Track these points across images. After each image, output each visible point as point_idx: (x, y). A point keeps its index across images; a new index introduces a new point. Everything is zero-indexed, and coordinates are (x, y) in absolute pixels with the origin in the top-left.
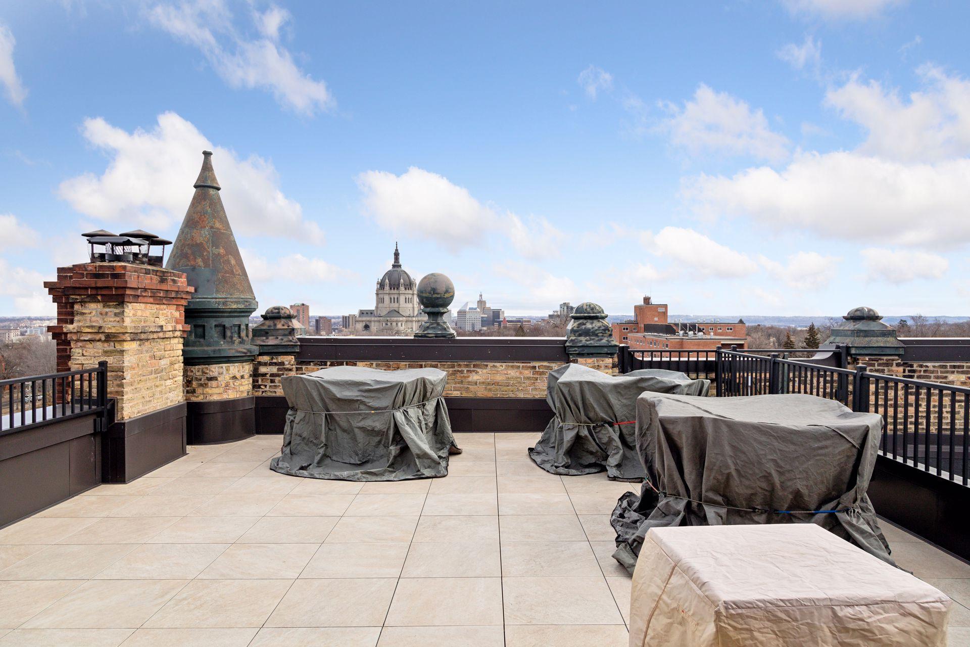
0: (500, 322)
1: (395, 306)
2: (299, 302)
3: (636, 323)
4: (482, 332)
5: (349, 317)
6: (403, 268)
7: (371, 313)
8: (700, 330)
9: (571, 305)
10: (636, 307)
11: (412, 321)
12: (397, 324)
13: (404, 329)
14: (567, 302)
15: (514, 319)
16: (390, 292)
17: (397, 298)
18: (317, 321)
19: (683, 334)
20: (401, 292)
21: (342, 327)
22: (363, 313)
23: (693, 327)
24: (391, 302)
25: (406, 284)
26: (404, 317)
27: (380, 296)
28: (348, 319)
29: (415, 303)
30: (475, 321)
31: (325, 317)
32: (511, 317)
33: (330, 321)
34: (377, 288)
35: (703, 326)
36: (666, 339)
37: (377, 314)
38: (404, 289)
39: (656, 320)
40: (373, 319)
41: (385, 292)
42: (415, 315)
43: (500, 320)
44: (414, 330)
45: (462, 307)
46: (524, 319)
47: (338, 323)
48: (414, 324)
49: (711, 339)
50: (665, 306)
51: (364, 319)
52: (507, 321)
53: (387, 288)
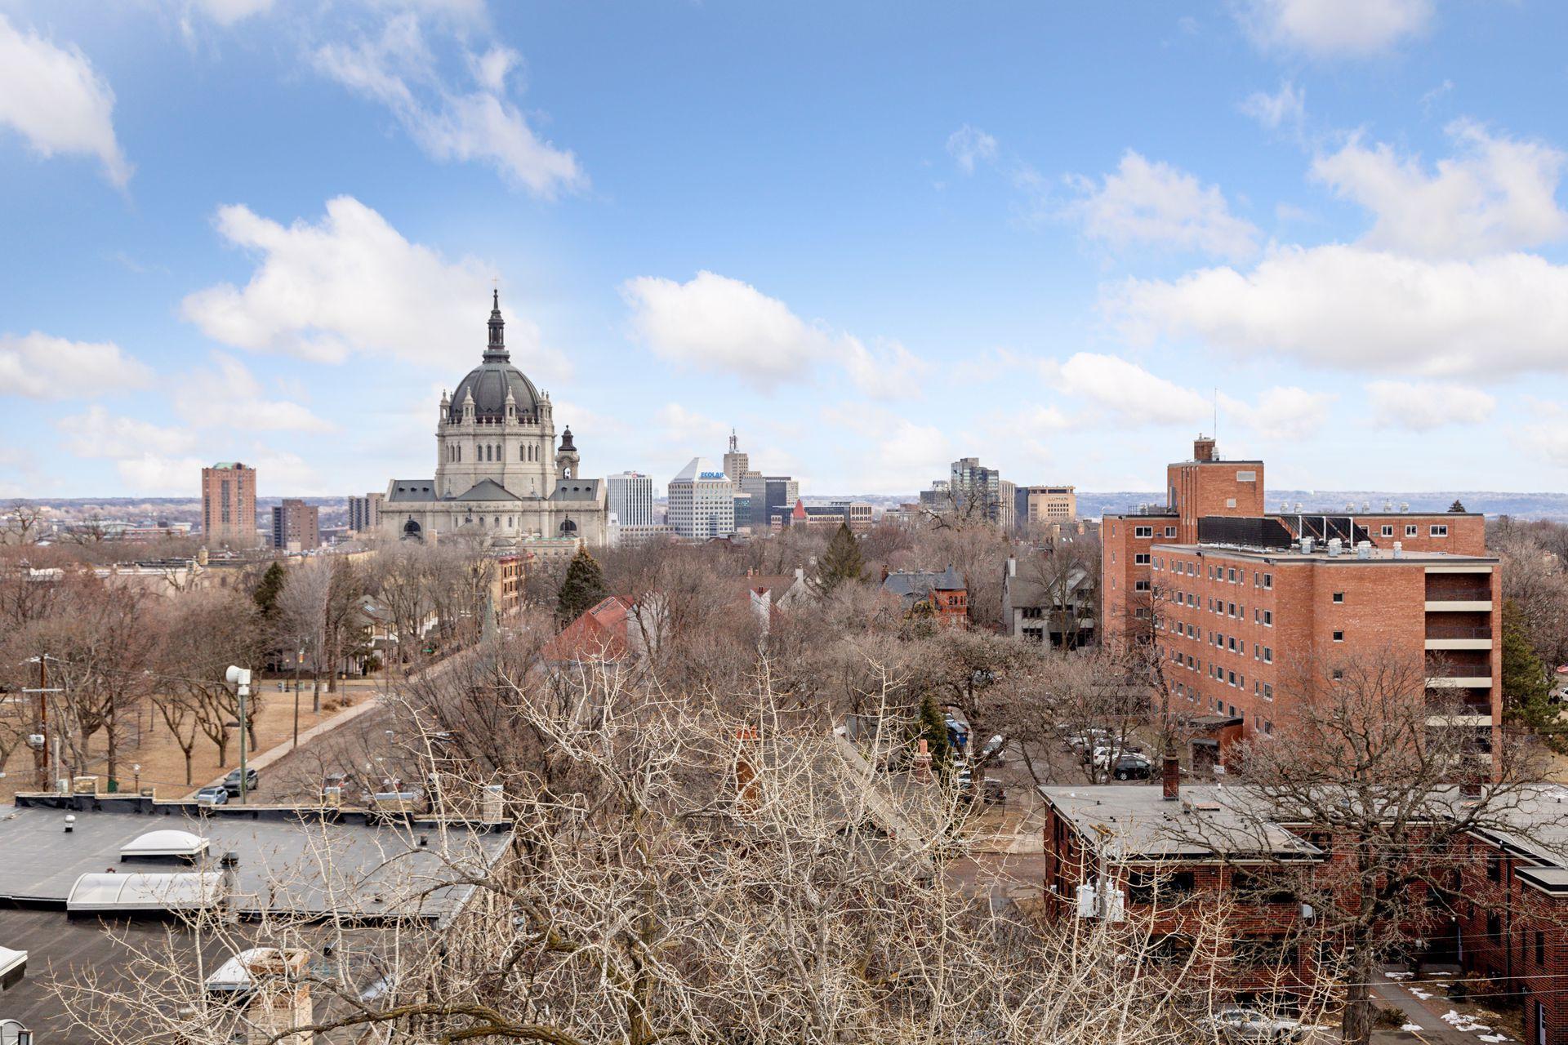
0: (786, 514)
1: (490, 468)
2: (229, 461)
3: (1172, 514)
4: (734, 541)
5: (367, 501)
6: (515, 363)
7: (425, 490)
8: (1361, 535)
9: (982, 464)
10: (1172, 470)
11: (540, 512)
12: (497, 520)
13: (518, 533)
14: (970, 456)
15: (826, 504)
16: (478, 431)
17: (499, 447)
18: (278, 512)
19: (1312, 545)
20: (507, 431)
21: (347, 527)
22: (401, 490)
23: (1340, 526)
24: (480, 458)
25: (522, 407)
26: (519, 499)
27: (452, 442)
28: (363, 504)
29: (548, 460)
30: (719, 511)
31: (299, 501)
32: (816, 498)
33: (314, 511)
34: (442, 420)
35: (1366, 522)
36: (1267, 560)
37: (441, 493)
38: (516, 422)
39: (1230, 507)
40: (429, 505)
41: (463, 430)
42: (549, 494)
43: (788, 506)
44: (546, 535)
45: (682, 472)
46: (853, 505)
47: (339, 516)
48: (546, 518)
49: (1394, 561)
50: (1258, 466)
51: (405, 505)
52: (807, 509)
53: (469, 418)
